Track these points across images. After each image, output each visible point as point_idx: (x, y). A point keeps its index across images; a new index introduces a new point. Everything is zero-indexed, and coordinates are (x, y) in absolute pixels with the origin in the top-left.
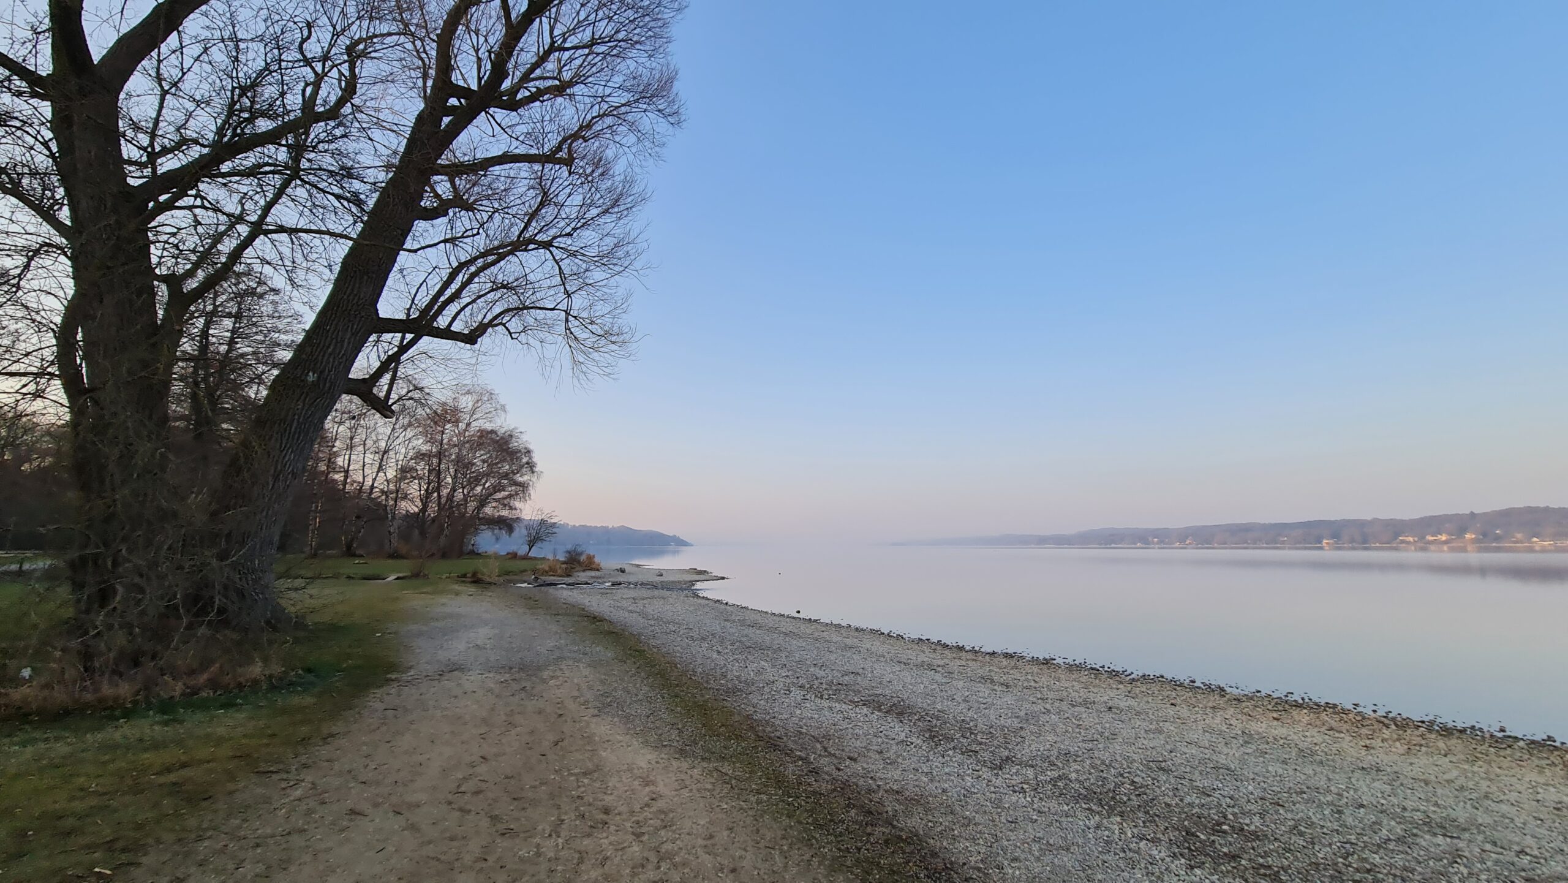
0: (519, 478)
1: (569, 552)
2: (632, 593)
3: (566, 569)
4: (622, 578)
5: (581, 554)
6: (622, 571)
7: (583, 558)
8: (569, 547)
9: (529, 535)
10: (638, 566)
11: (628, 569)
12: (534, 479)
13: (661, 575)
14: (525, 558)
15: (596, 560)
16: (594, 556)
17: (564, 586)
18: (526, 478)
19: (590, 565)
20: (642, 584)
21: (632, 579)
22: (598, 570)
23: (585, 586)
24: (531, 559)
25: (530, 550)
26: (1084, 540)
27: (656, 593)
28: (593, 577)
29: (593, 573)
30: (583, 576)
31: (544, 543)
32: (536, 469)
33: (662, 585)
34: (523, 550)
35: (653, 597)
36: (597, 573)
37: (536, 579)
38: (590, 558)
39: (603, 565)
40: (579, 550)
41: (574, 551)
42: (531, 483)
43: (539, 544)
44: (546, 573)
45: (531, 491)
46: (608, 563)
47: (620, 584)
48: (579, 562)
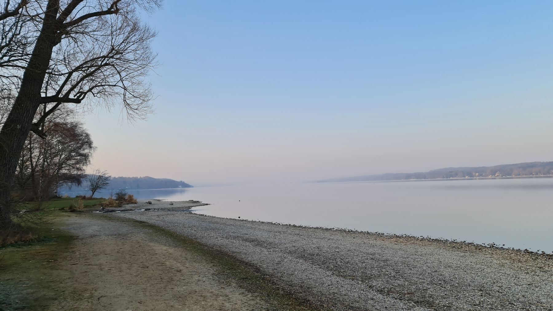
0: (82, 152)
1: (118, 194)
2: (157, 213)
3: (119, 203)
4: (150, 207)
5: (125, 195)
6: (150, 203)
7: (127, 197)
8: (118, 191)
9: (92, 185)
10: (159, 200)
11: (153, 202)
12: (92, 151)
13: (172, 204)
14: (91, 198)
15: (134, 198)
16: (133, 196)
17: (119, 211)
18: (86, 151)
19: (131, 200)
20: (162, 209)
21: (156, 207)
22: (136, 203)
23: (131, 211)
24: (94, 199)
25: (93, 193)
26: (433, 175)
27: (169, 212)
28: (134, 207)
29: (133, 205)
30: (128, 207)
31: (102, 189)
32: (93, 145)
33: (172, 209)
34: (89, 194)
35: (168, 214)
36: (136, 205)
37: (103, 209)
38: (131, 197)
39: (138, 200)
40: (123, 192)
41: (121, 193)
42: (90, 154)
43: (98, 190)
44: (107, 205)
45: (90, 159)
46: (141, 199)
47: (149, 209)
48: (124, 199)
